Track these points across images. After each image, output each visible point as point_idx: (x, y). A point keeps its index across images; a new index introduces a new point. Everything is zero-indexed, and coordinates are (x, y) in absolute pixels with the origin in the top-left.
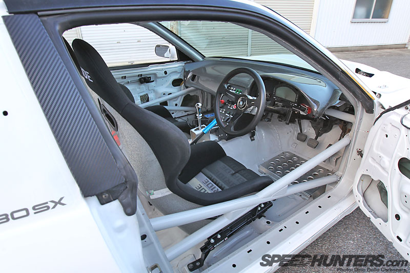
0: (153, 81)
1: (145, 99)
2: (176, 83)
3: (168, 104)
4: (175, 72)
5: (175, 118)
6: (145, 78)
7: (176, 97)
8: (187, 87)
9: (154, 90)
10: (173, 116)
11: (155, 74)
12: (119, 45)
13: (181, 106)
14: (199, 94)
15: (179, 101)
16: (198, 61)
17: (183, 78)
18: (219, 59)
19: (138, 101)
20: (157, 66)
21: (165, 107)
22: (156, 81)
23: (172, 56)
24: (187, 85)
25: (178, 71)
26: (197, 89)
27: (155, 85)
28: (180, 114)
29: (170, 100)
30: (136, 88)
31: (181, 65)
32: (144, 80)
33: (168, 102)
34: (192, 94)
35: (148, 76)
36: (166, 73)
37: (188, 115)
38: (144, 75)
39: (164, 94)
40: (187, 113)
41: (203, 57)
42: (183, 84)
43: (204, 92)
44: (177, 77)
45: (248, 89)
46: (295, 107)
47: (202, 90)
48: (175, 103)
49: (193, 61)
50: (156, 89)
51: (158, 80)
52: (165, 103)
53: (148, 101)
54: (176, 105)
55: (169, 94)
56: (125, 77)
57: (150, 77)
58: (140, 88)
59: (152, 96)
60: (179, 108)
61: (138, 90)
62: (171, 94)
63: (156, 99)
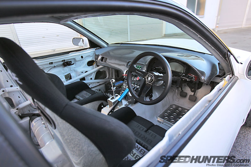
0: (73, 64)
1: (69, 77)
2: (90, 63)
3: (86, 79)
4: (89, 56)
5: (91, 88)
6: (67, 63)
7: (91, 74)
8: (98, 66)
9: (74, 70)
10: (90, 86)
11: (74, 59)
12: (44, 39)
13: (95, 79)
14: (106, 69)
15: (93, 76)
16: (104, 47)
17: (95, 60)
18: (119, 45)
19: (63, 79)
20: (76, 53)
21: (84, 81)
22: (76, 63)
23: (86, 45)
24: (98, 64)
25: (91, 55)
26: (105, 66)
27: (75, 67)
28: (94, 85)
29: (87, 76)
30: (61, 70)
31: (92, 51)
32: (67, 64)
33: (86, 78)
34: (101, 70)
35: (69, 61)
36: (82, 57)
37: (100, 85)
38: (66, 60)
39: (82, 72)
40: (99, 83)
41: (107, 44)
42: (95, 64)
43: (110, 68)
44: (90, 59)
45: (146, 65)
46: (183, 76)
47: (108, 67)
48: (90, 78)
49: (101, 48)
50: (76, 69)
51: (77, 63)
52: (83, 79)
53: (71, 78)
54: (91, 79)
55: (86, 72)
56: (52, 63)
57: (71, 61)
58: (64, 70)
59: (74, 75)
60: (93, 81)
61: (62, 71)
62: (87, 72)
63: (77, 76)
